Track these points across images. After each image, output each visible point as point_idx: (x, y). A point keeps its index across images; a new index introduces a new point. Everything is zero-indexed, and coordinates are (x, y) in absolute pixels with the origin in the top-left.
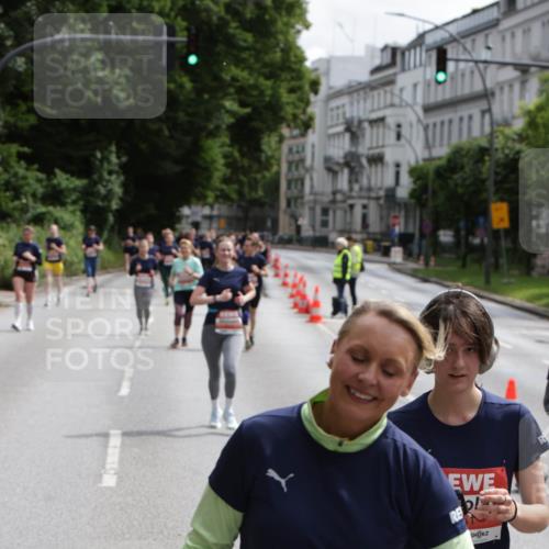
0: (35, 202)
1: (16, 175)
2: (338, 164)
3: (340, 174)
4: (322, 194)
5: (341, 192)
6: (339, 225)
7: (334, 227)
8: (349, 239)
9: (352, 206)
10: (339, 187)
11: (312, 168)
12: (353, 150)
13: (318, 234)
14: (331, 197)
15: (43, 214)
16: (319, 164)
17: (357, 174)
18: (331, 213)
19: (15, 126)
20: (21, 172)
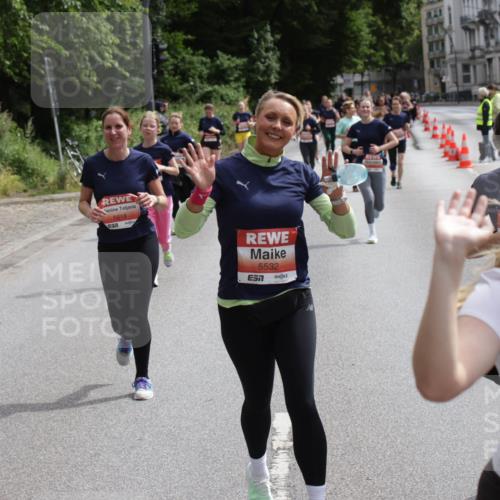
0: (202, 83)
1: (183, 60)
2: (474, 22)
3: (476, 32)
4: (462, 52)
5: (479, 48)
6: (480, 79)
7: (476, 81)
8: (490, 88)
9: (490, 60)
10: (477, 44)
11: (450, 29)
12: (487, 8)
13: (461, 89)
14: (470, 54)
15: (210, 92)
16: (456, 25)
17: (492, 30)
18: (472, 69)
19: (179, 16)
20: (188, 57)
